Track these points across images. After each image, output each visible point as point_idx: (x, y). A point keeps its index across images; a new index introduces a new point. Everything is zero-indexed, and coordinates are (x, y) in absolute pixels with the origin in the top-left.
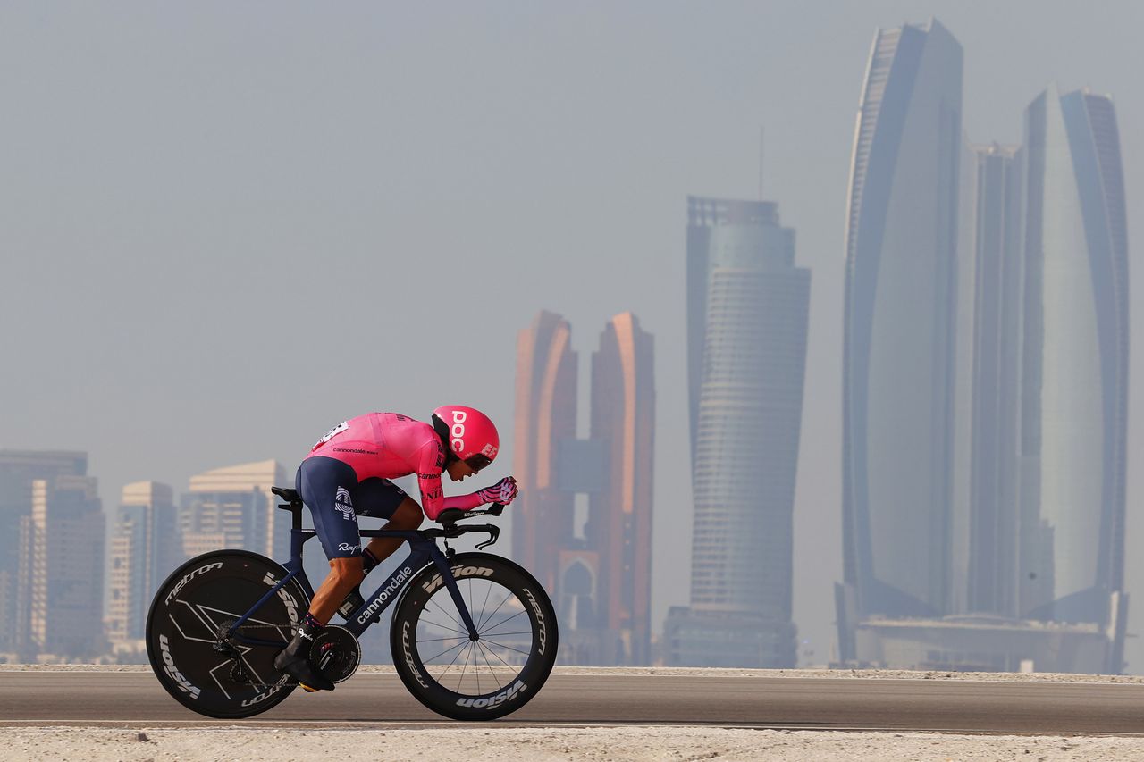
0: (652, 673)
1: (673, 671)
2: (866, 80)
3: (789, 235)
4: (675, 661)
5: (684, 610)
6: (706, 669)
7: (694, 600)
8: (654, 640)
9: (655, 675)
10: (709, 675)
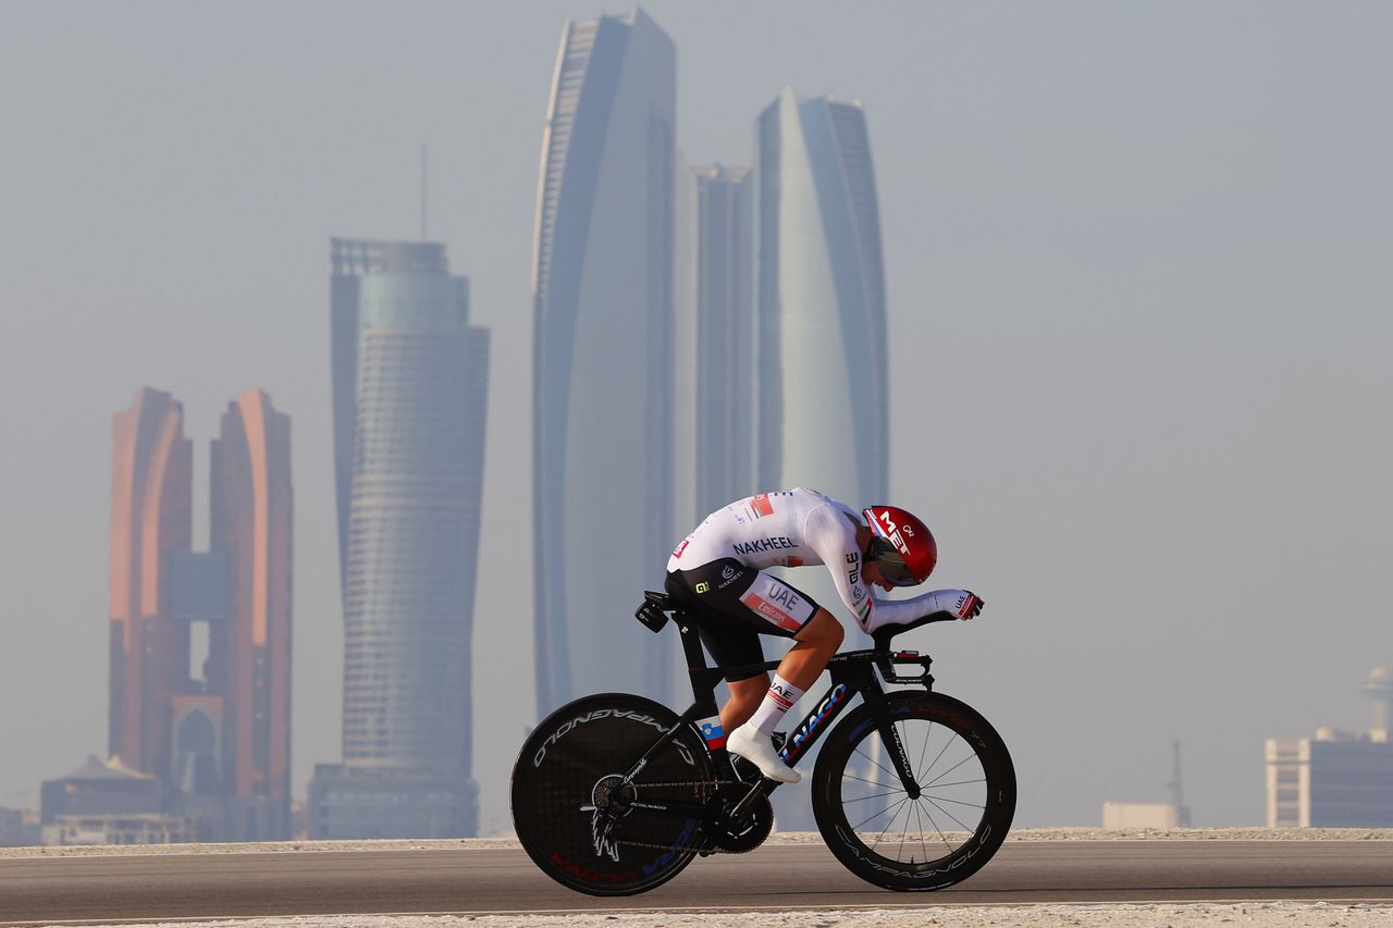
0: (296, 848)
1: (323, 845)
2: (554, 87)
3: (461, 284)
4: (324, 833)
5: (334, 769)
6: (365, 841)
7: (346, 755)
8: (295, 808)
9: (301, 851)
10: (370, 849)
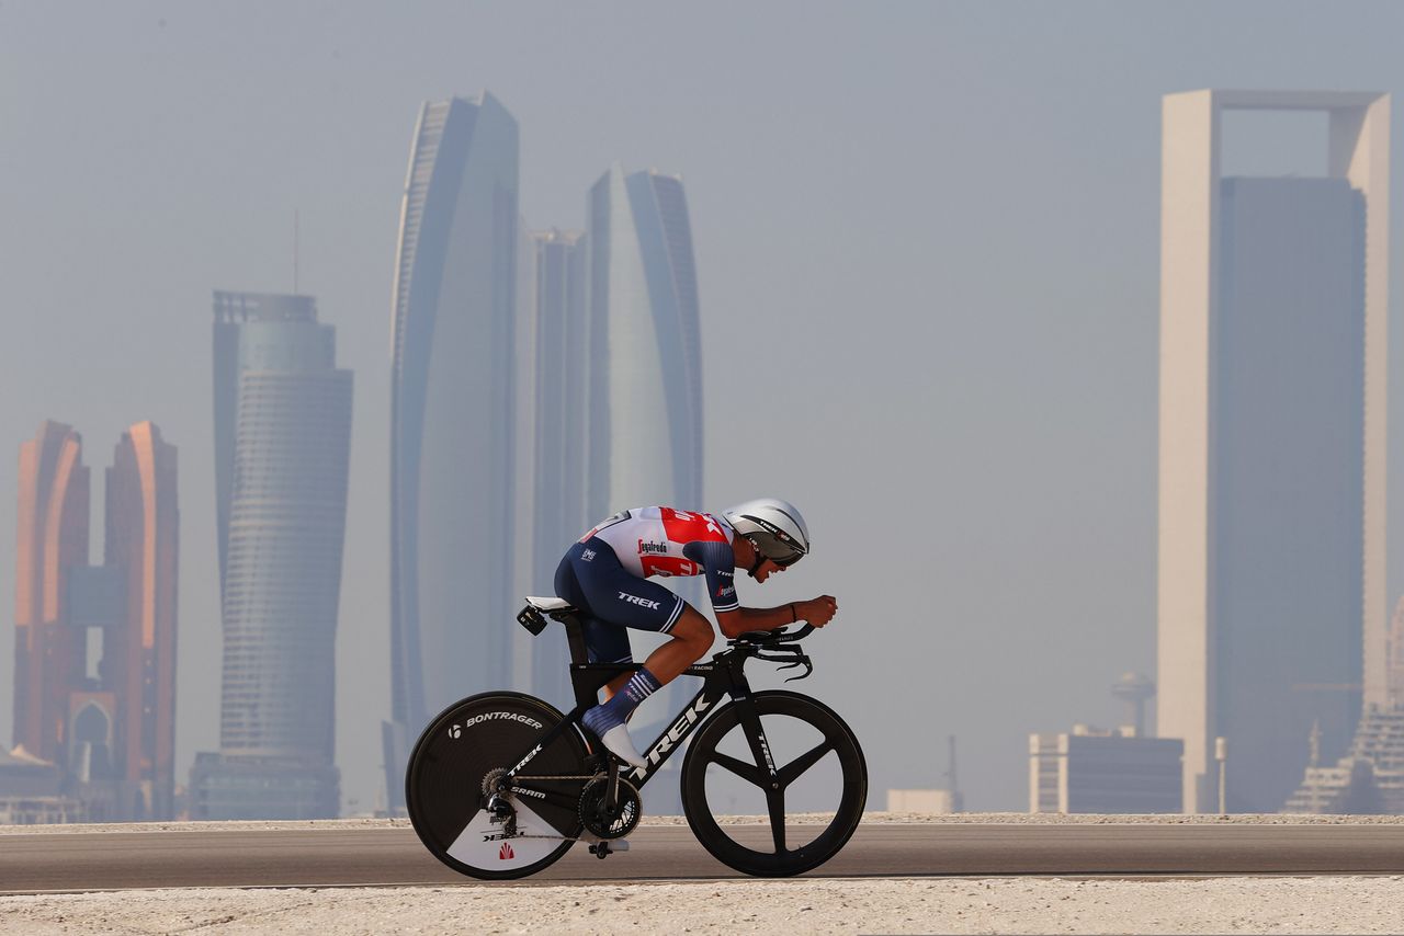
0: (165, 829)
2: (411, 159)
3: (329, 332)
5: (214, 757)
6: (226, 822)
7: (224, 745)
9: (168, 831)
10: (229, 829)
